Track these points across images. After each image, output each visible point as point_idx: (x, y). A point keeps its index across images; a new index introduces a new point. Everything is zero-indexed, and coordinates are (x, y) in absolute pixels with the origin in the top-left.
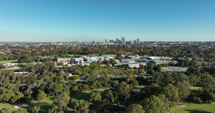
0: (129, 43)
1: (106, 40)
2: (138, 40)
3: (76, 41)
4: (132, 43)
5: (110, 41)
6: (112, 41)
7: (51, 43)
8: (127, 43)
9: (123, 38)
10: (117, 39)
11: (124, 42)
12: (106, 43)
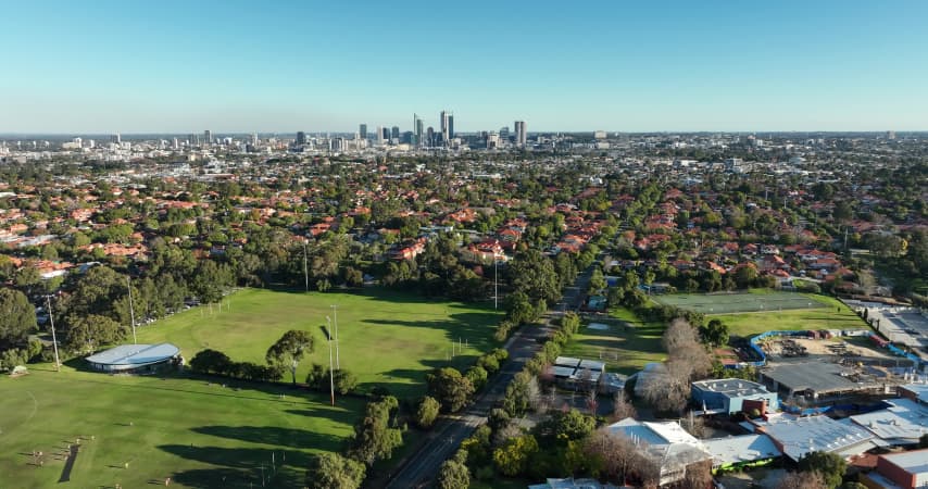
0: (479, 141)
1: (363, 128)
2: (519, 125)
4: (495, 139)
5: (385, 130)
6: (396, 130)
7: (66, 145)
8: (467, 139)
9: (447, 115)
10: (419, 121)
11: (452, 136)
12: (365, 143)
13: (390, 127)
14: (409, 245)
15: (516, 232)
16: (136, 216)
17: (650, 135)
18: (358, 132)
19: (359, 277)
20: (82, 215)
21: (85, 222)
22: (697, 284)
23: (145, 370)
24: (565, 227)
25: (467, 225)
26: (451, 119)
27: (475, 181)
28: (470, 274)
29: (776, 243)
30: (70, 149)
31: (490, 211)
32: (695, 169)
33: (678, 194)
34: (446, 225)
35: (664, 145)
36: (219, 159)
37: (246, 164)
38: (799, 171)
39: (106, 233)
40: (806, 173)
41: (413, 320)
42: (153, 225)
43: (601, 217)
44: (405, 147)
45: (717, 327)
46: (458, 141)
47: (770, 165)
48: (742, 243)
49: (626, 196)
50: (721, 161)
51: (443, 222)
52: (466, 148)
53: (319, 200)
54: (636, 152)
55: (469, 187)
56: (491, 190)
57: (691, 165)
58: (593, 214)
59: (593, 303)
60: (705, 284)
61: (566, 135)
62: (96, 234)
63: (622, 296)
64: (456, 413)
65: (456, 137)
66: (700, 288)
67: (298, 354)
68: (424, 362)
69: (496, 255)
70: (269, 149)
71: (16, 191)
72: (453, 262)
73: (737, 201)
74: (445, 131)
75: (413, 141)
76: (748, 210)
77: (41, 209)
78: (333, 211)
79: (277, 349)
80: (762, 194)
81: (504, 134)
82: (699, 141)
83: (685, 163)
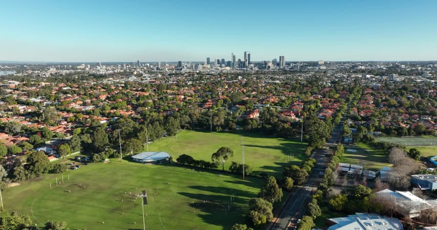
0: (262, 65)
1: (208, 59)
2: (281, 58)
3: (138, 62)
4: (270, 64)
5: (218, 60)
6: (223, 60)
7: (78, 67)
8: (256, 64)
9: (247, 53)
10: (234, 56)
11: (249, 63)
12: (209, 66)
13: (221, 60)
14: (252, 112)
15: (299, 107)
16: (126, 98)
17: (346, 63)
18: (206, 61)
19: (234, 126)
20: (103, 97)
21: (105, 100)
22: (396, 133)
23: (158, 162)
24: (321, 105)
25: (276, 104)
26: (249, 55)
27: (270, 84)
28: (286, 126)
29: (429, 115)
30: (80, 69)
31: (283, 98)
32: (374, 79)
33: (371, 91)
34: (265, 104)
35: (353, 67)
36: (146, 73)
37: (160, 76)
38: (429, 80)
39: (116, 105)
40: (433, 81)
41: (264, 145)
42: (134, 102)
43: (336, 101)
44: (228, 68)
45: (414, 152)
46: (252, 65)
47: (412, 77)
48: (410, 114)
49: (345, 92)
50: (386, 75)
51: (264, 102)
52: (257, 69)
53: (202, 92)
54: (341, 71)
55: (268, 87)
56: (278, 88)
57: (372, 77)
58: (333, 100)
59: (346, 140)
60: (400, 133)
61: (304, 62)
62: (113, 106)
63: (362, 137)
64: (300, 185)
65: (251, 63)
66: (398, 134)
67: (225, 157)
68: (276, 163)
69: (293, 118)
70: (167, 69)
71: (70, 86)
72: (276, 120)
73: (402, 95)
74: (246, 61)
75: (231, 65)
76: (409, 99)
77: (85, 94)
78: (210, 97)
79: (216, 155)
80: (415, 91)
81: (274, 62)
82: (371, 66)
83: (368, 76)
